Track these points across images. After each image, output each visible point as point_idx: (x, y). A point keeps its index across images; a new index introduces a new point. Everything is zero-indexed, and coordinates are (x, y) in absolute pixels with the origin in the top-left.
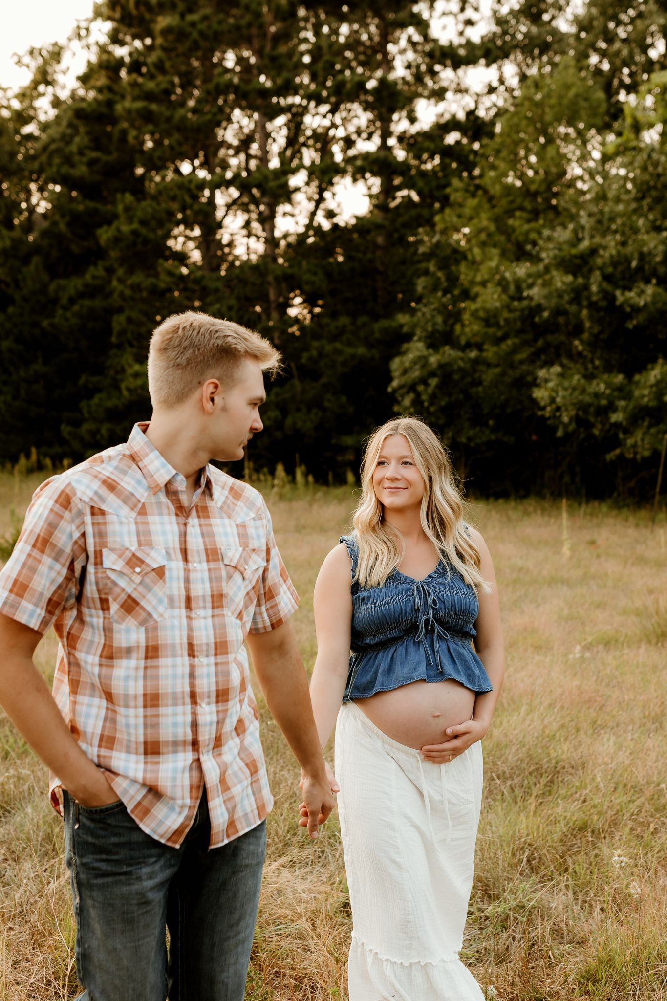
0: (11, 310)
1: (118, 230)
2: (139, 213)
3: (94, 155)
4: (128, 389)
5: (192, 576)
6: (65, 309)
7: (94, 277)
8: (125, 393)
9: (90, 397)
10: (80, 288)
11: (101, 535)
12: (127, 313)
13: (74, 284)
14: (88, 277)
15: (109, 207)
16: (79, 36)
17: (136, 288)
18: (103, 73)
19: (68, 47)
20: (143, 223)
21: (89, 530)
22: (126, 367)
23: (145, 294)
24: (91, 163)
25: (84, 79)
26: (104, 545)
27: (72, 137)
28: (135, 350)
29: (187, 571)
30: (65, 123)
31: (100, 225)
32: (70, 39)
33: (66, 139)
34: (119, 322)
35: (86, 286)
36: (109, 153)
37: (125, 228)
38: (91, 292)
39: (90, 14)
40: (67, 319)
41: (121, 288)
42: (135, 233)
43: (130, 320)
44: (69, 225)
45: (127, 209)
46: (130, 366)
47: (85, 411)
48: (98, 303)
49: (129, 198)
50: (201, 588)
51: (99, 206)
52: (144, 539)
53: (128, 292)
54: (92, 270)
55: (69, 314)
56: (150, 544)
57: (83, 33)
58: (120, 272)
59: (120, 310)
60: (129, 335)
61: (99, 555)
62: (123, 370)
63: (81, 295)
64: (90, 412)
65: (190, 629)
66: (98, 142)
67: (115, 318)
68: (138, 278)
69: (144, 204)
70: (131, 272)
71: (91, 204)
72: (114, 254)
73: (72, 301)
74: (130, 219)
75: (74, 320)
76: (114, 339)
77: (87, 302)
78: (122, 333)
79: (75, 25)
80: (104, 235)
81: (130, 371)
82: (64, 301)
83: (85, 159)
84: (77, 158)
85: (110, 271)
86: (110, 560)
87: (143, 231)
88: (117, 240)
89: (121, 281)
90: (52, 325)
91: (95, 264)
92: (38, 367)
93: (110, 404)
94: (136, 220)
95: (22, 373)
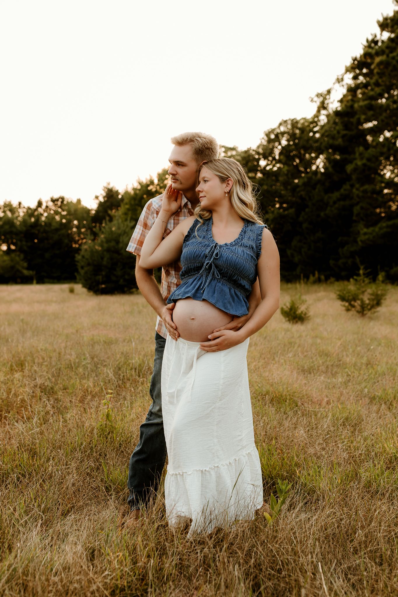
0: (307, 210)
1: (356, 165)
2: (366, 155)
3: (345, 132)
6: (331, 206)
7: (345, 190)
8: (360, 243)
9: (343, 247)
10: (338, 196)
12: (361, 204)
13: (336, 195)
14: (342, 190)
15: (352, 156)
16: (338, 82)
17: (365, 192)
18: (349, 94)
19: (333, 88)
20: (368, 160)
23: (369, 194)
24: (343, 136)
25: (341, 101)
27: (335, 127)
28: (365, 222)
30: (332, 122)
31: (347, 164)
32: (334, 84)
33: (332, 129)
34: (356, 210)
35: (341, 195)
36: (352, 131)
37: (359, 163)
38: (344, 198)
39: (344, 70)
40: (332, 211)
41: (357, 192)
42: (364, 165)
43: (362, 208)
45: (361, 154)
46: (361, 229)
47: (341, 253)
48: (347, 202)
49: (361, 148)
51: (347, 156)
53: (361, 194)
54: (344, 187)
55: (333, 209)
57: (340, 80)
58: (357, 185)
59: (358, 203)
60: (361, 215)
62: (359, 232)
63: (339, 200)
64: (343, 254)
66: (347, 126)
68: (366, 187)
69: (369, 151)
70: (362, 185)
72: (354, 177)
73: (335, 203)
74: (362, 159)
75: (335, 211)
76: (354, 218)
77: (342, 203)
78: (358, 215)
79: (336, 77)
80: (349, 168)
81: (362, 232)
82: (331, 203)
83: (340, 136)
84: (336, 136)
85: (352, 186)
87: (368, 163)
88: (355, 170)
89: (357, 189)
90: (325, 214)
91: (346, 184)
92: (319, 234)
93: (353, 249)
94: (364, 159)
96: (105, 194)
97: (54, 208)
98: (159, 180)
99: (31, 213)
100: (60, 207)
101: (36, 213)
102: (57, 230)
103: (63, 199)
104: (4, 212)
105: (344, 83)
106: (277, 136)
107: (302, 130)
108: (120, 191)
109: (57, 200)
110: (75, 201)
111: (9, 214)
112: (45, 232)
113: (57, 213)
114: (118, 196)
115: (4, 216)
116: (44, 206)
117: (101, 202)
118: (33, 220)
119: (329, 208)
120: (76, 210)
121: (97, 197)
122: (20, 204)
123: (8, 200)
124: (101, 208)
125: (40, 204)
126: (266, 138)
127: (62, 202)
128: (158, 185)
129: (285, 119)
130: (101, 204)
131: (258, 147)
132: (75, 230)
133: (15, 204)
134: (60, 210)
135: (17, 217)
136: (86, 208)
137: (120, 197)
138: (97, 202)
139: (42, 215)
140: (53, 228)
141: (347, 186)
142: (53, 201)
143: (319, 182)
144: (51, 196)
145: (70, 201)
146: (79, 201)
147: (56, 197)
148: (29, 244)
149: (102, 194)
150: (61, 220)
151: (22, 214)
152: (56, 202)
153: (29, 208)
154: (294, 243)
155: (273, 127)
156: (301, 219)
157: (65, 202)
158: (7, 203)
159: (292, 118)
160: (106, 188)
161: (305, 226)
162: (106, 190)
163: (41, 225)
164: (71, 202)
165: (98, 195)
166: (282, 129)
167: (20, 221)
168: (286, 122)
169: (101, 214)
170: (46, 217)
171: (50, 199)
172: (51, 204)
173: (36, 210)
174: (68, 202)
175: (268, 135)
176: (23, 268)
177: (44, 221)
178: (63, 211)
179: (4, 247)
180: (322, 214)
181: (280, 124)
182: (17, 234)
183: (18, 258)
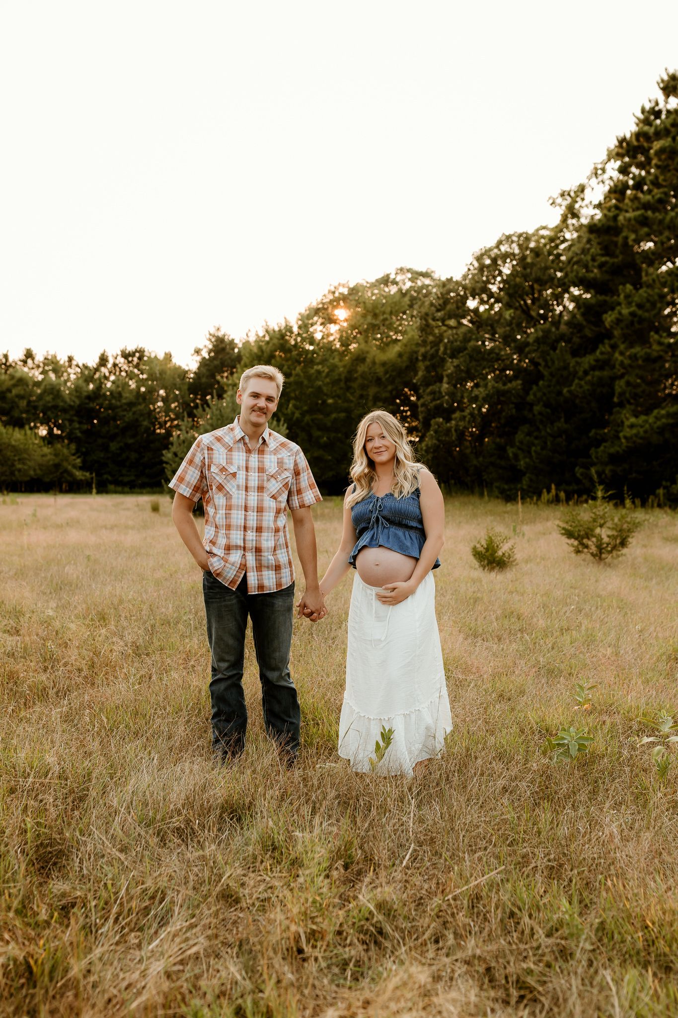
0: (541, 383)
1: (620, 313)
2: (636, 299)
3: (603, 259)
4: (625, 437)
5: (249, 478)
6: (580, 379)
7: (602, 353)
8: (623, 441)
9: (598, 446)
10: (593, 363)
11: (210, 458)
12: (626, 377)
13: (588, 360)
14: (598, 352)
15: (615, 297)
16: (596, 174)
17: (634, 358)
18: (612, 196)
19: (588, 184)
20: (640, 306)
21: (206, 456)
22: (625, 420)
23: (640, 362)
24: (601, 266)
25: (599, 206)
26: (212, 462)
27: (589, 250)
28: (633, 407)
29: (247, 475)
30: (585, 240)
31: (606, 312)
32: (589, 179)
33: (584, 251)
34: (620, 386)
35: (597, 361)
36: (617, 257)
37: (625, 311)
38: (601, 365)
39: (604, 157)
40: (581, 387)
41: (620, 358)
42: (632, 314)
43: (628, 383)
44: (583, 315)
45: (627, 297)
46: (627, 419)
47: (593, 457)
48: (606, 373)
49: (629, 287)
50: (254, 482)
51: (608, 298)
52: (229, 461)
53: (627, 362)
54: (601, 348)
55: (583, 383)
56: (231, 464)
57: (599, 172)
58: (622, 347)
59: (622, 376)
60: (627, 395)
61: (209, 466)
62: (623, 422)
63: (593, 368)
64: (597, 458)
65: (246, 500)
66: (607, 250)
67: (617, 382)
68: (637, 350)
69: (641, 291)
70: (631, 346)
71: (601, 298)
72: (617, 333)
73: (586, 373)
74: (629, 304)
75: (586, 387)
76: (616, 400)
77: (597, 373)
78: (622, 394)
79: (592, 167)
80: (609, 318)
81: (627, 423)
82: (581, 373)
83: (596, 264)
84: (591, 264)
85: (614, 347)
86: (213, 469)
87: (640, 312)
88: (618, 321)
89: (622, 353)
90: (569, 391)
91: (603, 343)
92: (561, 424)
93: (612, 450)
94: (634, 304)
95: (548, 430)
96: (211, 347)
97: (125, 367)
98: (300, 327)
99: (88, 375)
100: (137, 366)
101: (97, 376)
102: (131, 404)
103: (141, 352)
104: (44, 372)
105: (606, 176)
106: (494, 260)
107: (536, 252)
108: (236, 341)
109: (132, 354)
110: (161, 356)
111: (52, 376)
112: (111, 407)
113: (130, 375)
114: (233, 349)
115: (43, 380)
116: (110, 365)
117: (204, 358)
118: (91, 386)
119: (576, 381)
120: (162, 373)
121: (198, 352)
122: (70, 359)
123: (52, 353)
124: (204, 370)
125: (103, 360)
126: (476, 264)
127: (140, 358)
128: (299, 334)
129: (507, 234)
130: (204, 363)
131: (465, 277)
132: (160, 404)
133: (62, 359)
134: (136, 371)
135: (66, 382)
136: (180, 367)
137: (236, 350)
138: (199, 358)
139: (106, 378)
140: (124, 401)
141: (605, 348)
142: (126, 355)
143: (562, 337)
144: (122, 348)
145: (153, 356)
146: (168, 357)
147: (131, 348)
148: (85, 427)
149: (206, 345)
150: (138, 388)
151: (73, 377)
152: (130, 359)
153: (86, 367)
154: (520, 436)
155: (488, 246)
156: (531, 398)
157: (145, 358)
158: (50, 357)
159: (520, 231)
160: (214, 336)
161: (537, 409)
162: (213, 340)
163: (105, 395)
164: (156, 357)
165: (201, 347)
166: (504, 248)
167: (69, 388)
168: (508, 237)
169: (204, 380)
170: (113, 382)
171: (119, 353)
172: (121, 360)
173: (97, 370)
174: (149, 357)
175: (479, 259)
176: (74, 466)
177: (109, 390)
178: (142, 374)
179: (43, 431)
180: (565, 390)
181: (500, 243)
182: (64, 410)
183: (65, 450)
